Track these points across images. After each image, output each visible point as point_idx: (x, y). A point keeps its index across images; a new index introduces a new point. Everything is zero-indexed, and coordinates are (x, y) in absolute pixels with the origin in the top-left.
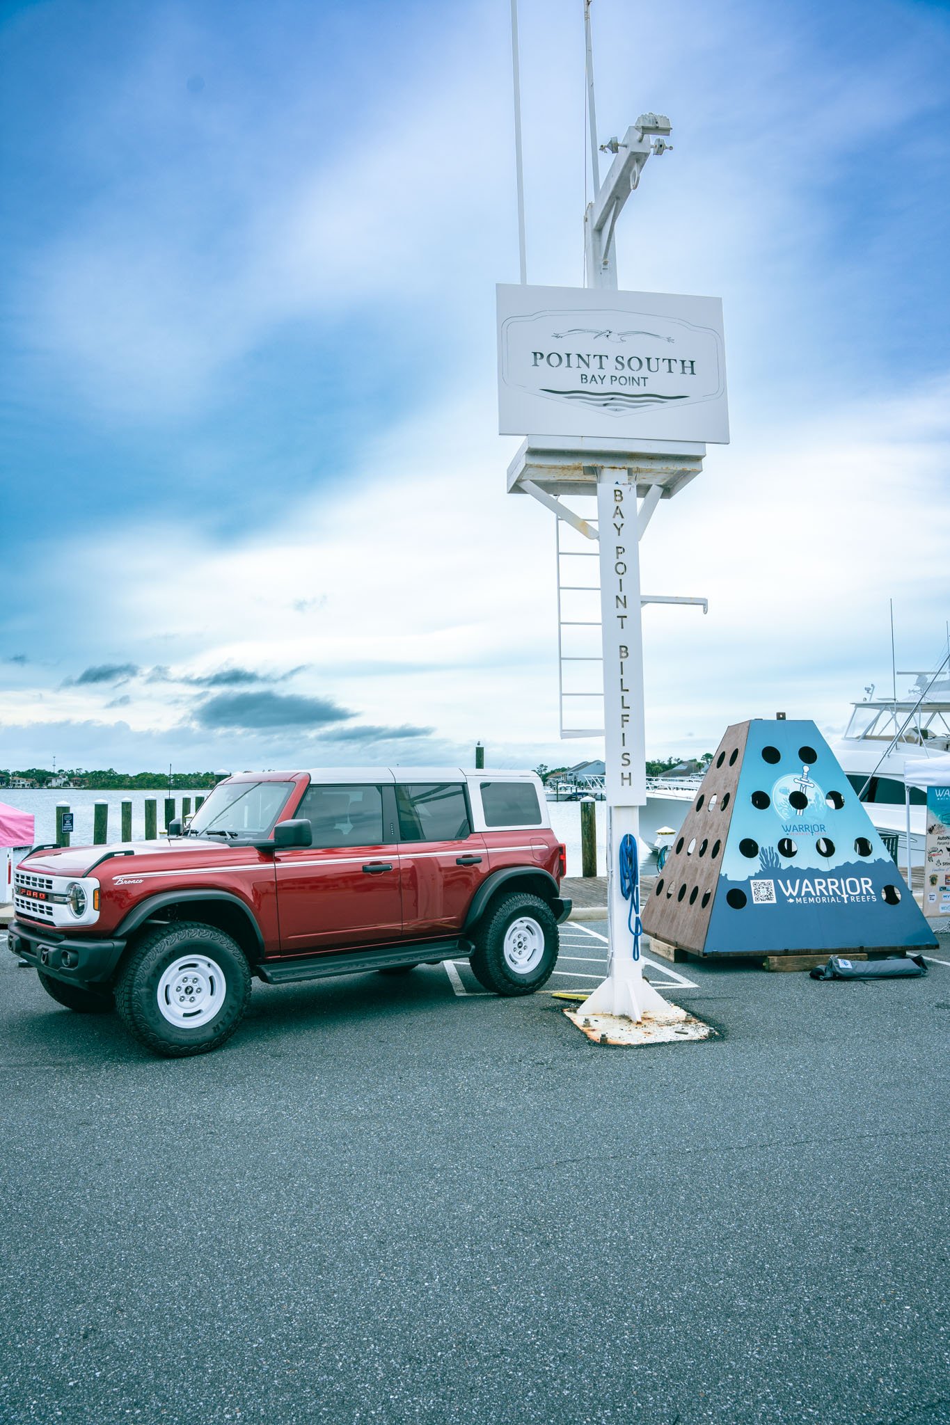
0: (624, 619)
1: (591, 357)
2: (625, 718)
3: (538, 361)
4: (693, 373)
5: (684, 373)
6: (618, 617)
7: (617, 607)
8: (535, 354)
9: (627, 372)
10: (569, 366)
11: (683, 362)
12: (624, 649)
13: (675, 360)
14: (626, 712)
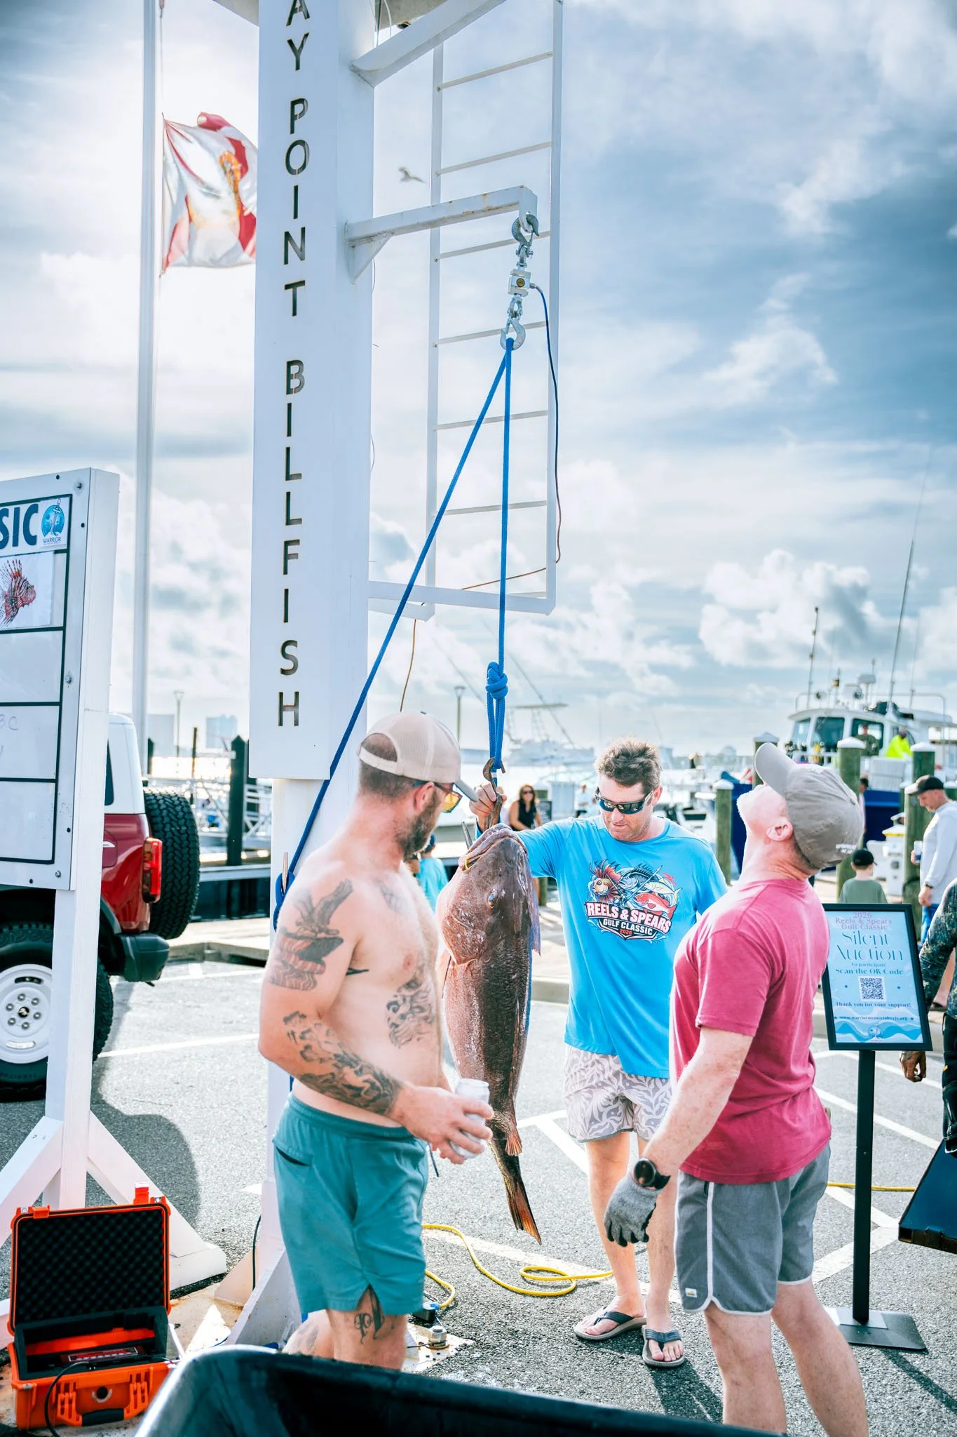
2: (293, 549)
6: (287, 287)
14: (294, 532)
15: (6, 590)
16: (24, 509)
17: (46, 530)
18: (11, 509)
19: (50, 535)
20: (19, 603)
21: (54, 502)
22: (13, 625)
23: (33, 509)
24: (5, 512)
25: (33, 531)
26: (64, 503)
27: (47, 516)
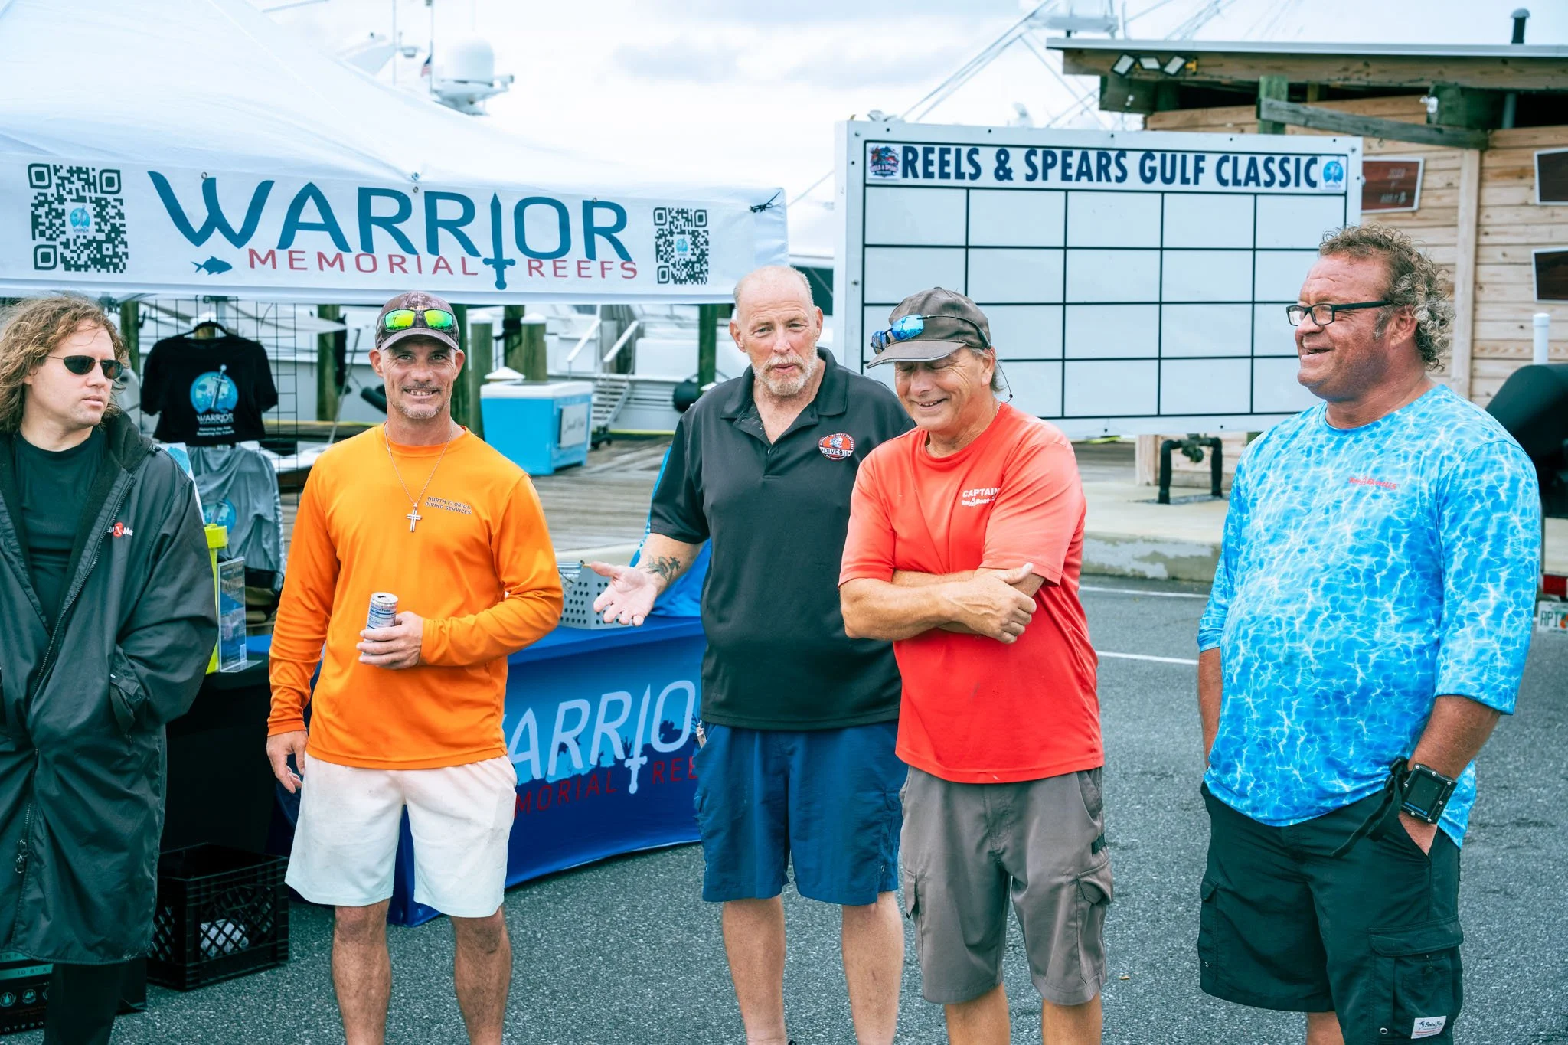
16: (1304, 160)
17: (1327, 178)
18: (1293, 159)
19: (1331, 182)
21: (1335, 159)
23: (1313, 161)
24: (1286, 160)
25: (1313, 177)
26: (1342, 160)
27: (1327, 168)
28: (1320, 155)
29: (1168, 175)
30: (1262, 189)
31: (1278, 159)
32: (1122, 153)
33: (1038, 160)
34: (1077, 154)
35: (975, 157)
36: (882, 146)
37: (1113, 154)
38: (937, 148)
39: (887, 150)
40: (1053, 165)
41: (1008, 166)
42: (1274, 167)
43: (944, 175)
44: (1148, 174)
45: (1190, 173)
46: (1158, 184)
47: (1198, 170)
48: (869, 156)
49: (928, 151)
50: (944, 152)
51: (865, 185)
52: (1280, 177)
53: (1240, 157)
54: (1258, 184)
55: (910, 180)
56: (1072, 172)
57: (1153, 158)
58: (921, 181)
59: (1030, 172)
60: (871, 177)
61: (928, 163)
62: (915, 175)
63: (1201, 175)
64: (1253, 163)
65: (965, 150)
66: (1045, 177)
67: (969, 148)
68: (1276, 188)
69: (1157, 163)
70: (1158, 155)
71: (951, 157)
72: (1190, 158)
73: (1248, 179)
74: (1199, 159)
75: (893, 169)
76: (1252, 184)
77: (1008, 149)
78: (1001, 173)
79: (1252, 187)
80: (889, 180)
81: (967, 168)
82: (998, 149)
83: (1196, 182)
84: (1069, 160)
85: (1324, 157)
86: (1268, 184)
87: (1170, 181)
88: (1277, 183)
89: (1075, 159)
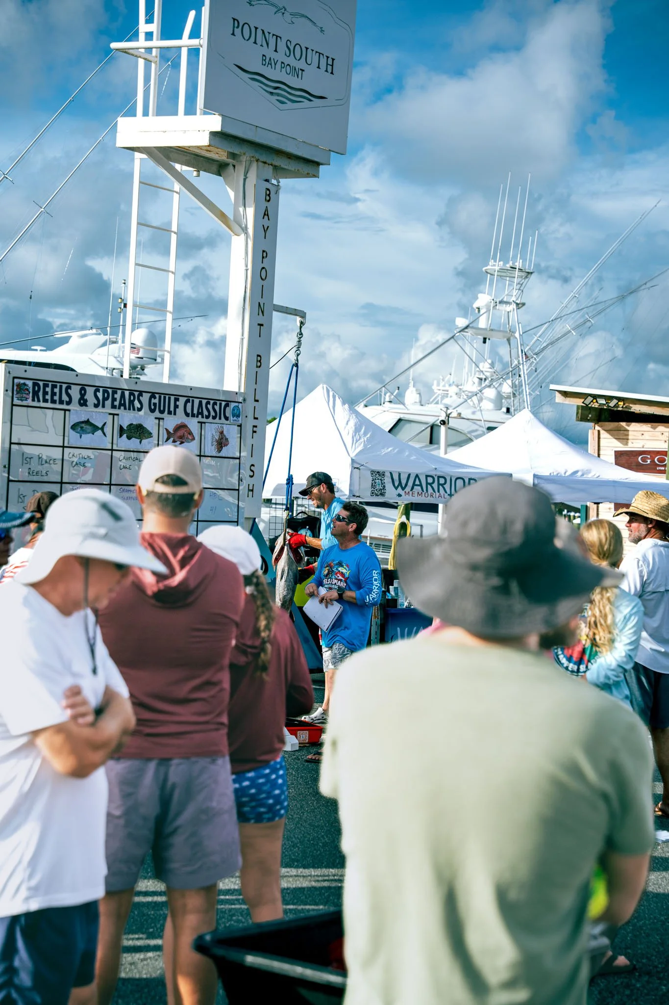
0: (262, 327)
1: (271, 35)
2: (255, 429)
3: (235, 29)
4: (332, 73)
5: (326, 71)
6: (259, 324)
7: (259, 315)
8: (234, 19)
9: (291, 61)
10: (255, 43)
11: (328, 57)
12: (259, 358)
13: (323, 55)
14: (255, 422)
15: (217, 438)
16: (223, 404)
18: (218, 403)
19: (235, 418)
20: (223, 445)
21: (237, 404)
22: (220, 454)
23: (227, 405)
24: (215, 404)
25: (227, 415)
26: (240, 405)
27: (233, 410)
28: (231, 402)
29: (162, 409)
30: (204, 420)
31: (212, 402)
32: (141, 393)
33: (100, 395)
34: (119, 392)
35: (69, 390)
36: (22, 381)
37: (136, 394)
38: (50, 384)
39: (25, 384)
40: (107, 399)
41: (85, 398)
42: (210, 407)
43: (53, 402)
44: (153, 407)
45: (172, 409)
46: (157, 414)
47: (176, 407)
48: (15, 388)
49: (46, 386)
50: (54, 387)
51: (13, 405)
52: (213, 413)
53: (195, 399)
54: (203, 417)
55: (35, 404)
56: (117, 403)
57: (155, 398)
58: (42, 404)
59: (96, 402)
60: (16, 402)
61: (45, 393)
62: (39, 401)
63: (177, 409)
64: (200, 403)
65: (64, 386)
66: (103, 406)
67: (66, 385)
68: (210, 420)
69: (156, 401)
70: (157, 396)
71: (57, 390)
72: (172, 398)
73: (199, 413)
74: (176, 400)
75: (27, 397)
76: (200, 416)
77: (86, 387)
78: (82, 402)
79: (200, 419)
80: (24, 403)
81: (65, 398)
82: (80, 387)
83: (175, 414)
84: (116, 396)
85: (232, 403)
86: (207, 417)
87: (162, 412)
88: (211, 417)
89: (118, 396)
